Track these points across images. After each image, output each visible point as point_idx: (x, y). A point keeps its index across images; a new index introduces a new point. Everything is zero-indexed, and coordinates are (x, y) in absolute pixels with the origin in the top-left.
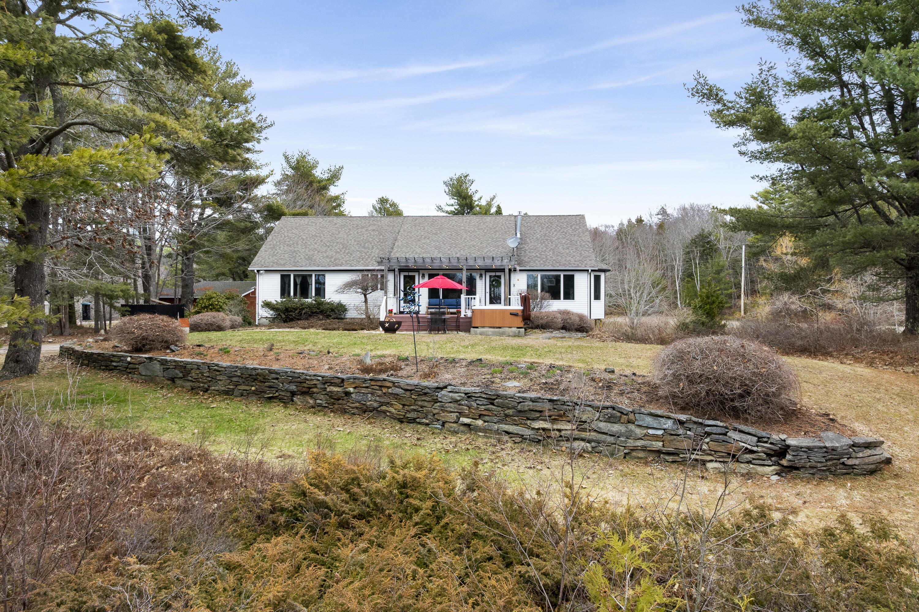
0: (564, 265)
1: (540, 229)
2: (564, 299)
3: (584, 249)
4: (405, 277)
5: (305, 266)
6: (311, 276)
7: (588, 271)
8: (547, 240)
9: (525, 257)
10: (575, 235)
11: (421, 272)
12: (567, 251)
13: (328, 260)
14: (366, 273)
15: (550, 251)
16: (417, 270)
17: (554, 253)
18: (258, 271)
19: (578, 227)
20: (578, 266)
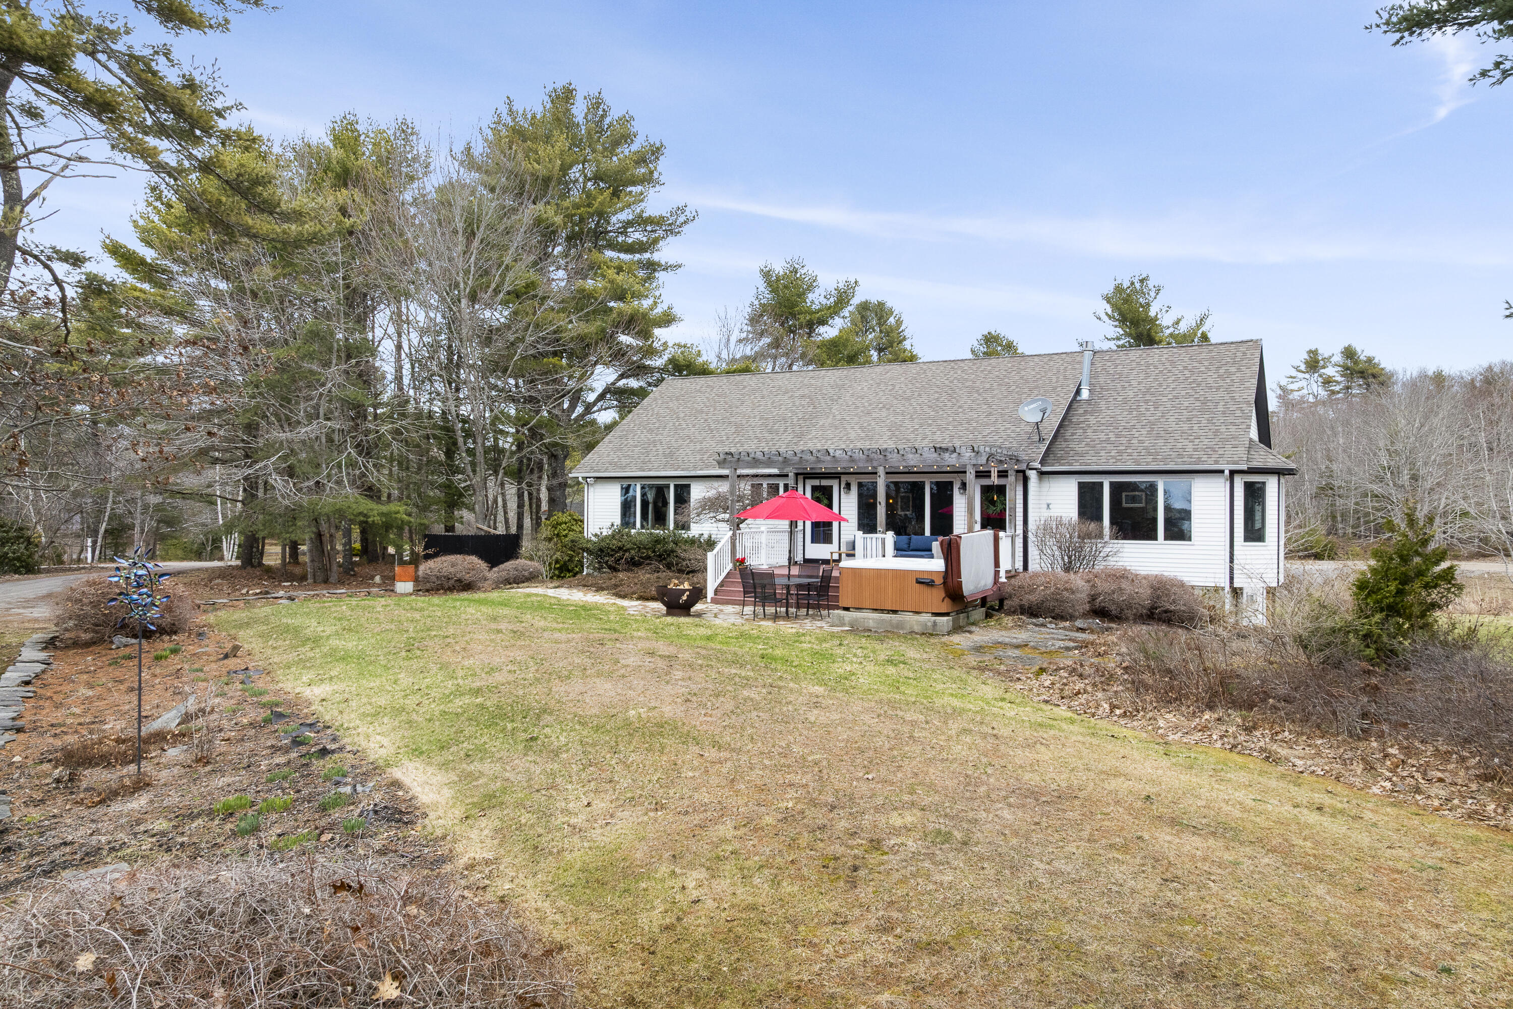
0: (1164, 460)
1: (1142, 376)
2: (1166, 538)
3: (1231, 419)
4: (814, 489)
5: (657, 470)
6: (668, 486)
7: (1222, 472)
8: (1146, 402)
9: (1080, 441)
10: (1218, 389)
11: (844, 479)
12: (1186, 427)
13: (698, 457)
14: (757, 481)
15: (1143, 427)
16: (836, 476)
17: (1149, 432)
18: (585, 478)
19: (1233, 370)
20: (1199, 461)
